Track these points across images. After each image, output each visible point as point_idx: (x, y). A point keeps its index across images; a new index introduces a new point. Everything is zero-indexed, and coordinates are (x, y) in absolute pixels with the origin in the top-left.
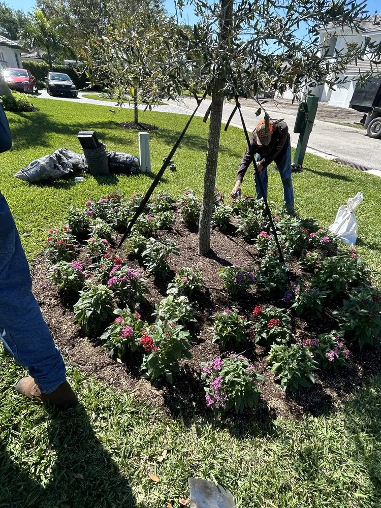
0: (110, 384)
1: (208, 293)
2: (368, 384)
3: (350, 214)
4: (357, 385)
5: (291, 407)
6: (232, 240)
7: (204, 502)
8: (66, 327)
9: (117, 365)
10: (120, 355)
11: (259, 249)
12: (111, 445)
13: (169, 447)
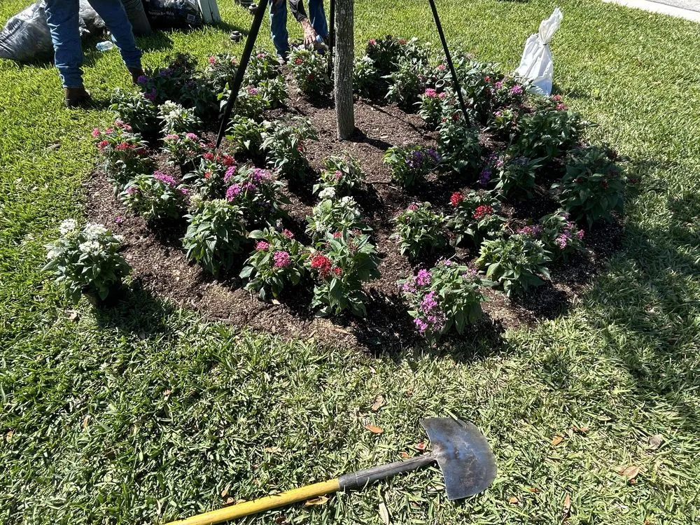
0: (273, 335)
1: (372, 191)
2: (604, 269)
3: (543, 47)
4: (591, 273)
5: (520, 314)
6: (382, 111)
7: (448, 441)
8: (178, 273)
9: (274, 308)
10: (275, 295)
11: (425, 118)
12: (304, 406)
13: (381, 391)
